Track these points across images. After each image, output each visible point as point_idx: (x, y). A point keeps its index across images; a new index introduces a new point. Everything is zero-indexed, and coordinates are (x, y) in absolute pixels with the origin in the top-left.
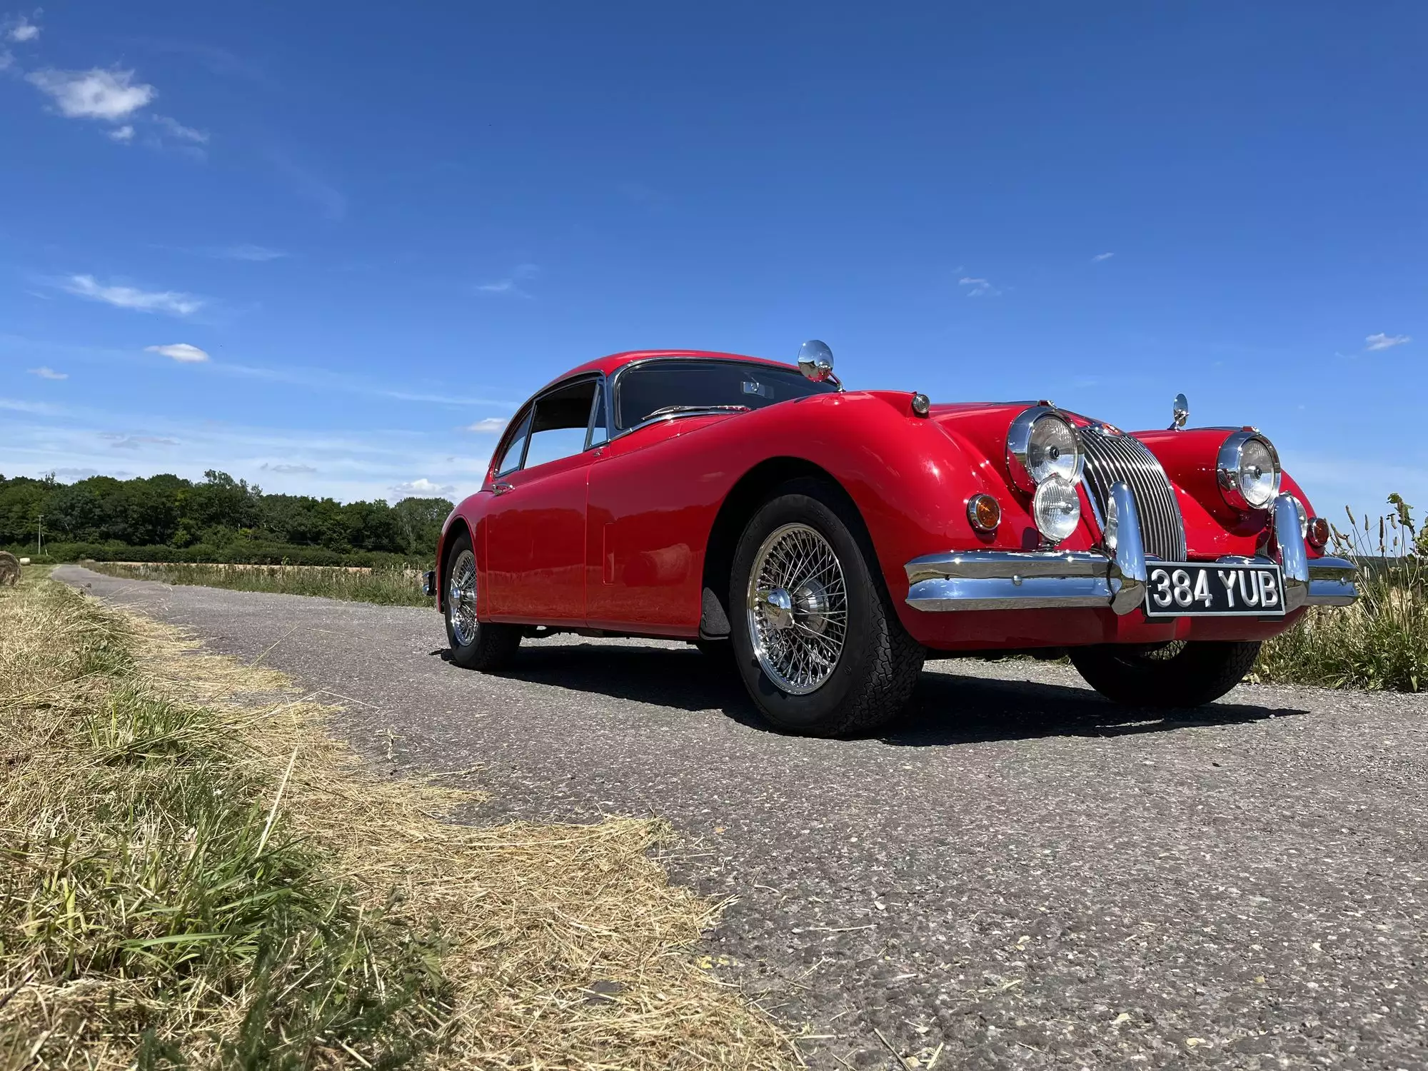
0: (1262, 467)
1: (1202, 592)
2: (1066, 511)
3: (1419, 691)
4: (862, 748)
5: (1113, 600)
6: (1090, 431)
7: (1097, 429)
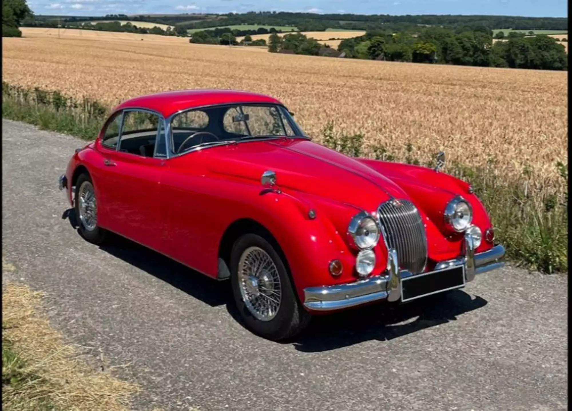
0: (464, 213)
2: (369, 264)
3: (553, 273)
4: (286, 354)
5: (388, 296)
6: (388, 204)
7: (391, 202)
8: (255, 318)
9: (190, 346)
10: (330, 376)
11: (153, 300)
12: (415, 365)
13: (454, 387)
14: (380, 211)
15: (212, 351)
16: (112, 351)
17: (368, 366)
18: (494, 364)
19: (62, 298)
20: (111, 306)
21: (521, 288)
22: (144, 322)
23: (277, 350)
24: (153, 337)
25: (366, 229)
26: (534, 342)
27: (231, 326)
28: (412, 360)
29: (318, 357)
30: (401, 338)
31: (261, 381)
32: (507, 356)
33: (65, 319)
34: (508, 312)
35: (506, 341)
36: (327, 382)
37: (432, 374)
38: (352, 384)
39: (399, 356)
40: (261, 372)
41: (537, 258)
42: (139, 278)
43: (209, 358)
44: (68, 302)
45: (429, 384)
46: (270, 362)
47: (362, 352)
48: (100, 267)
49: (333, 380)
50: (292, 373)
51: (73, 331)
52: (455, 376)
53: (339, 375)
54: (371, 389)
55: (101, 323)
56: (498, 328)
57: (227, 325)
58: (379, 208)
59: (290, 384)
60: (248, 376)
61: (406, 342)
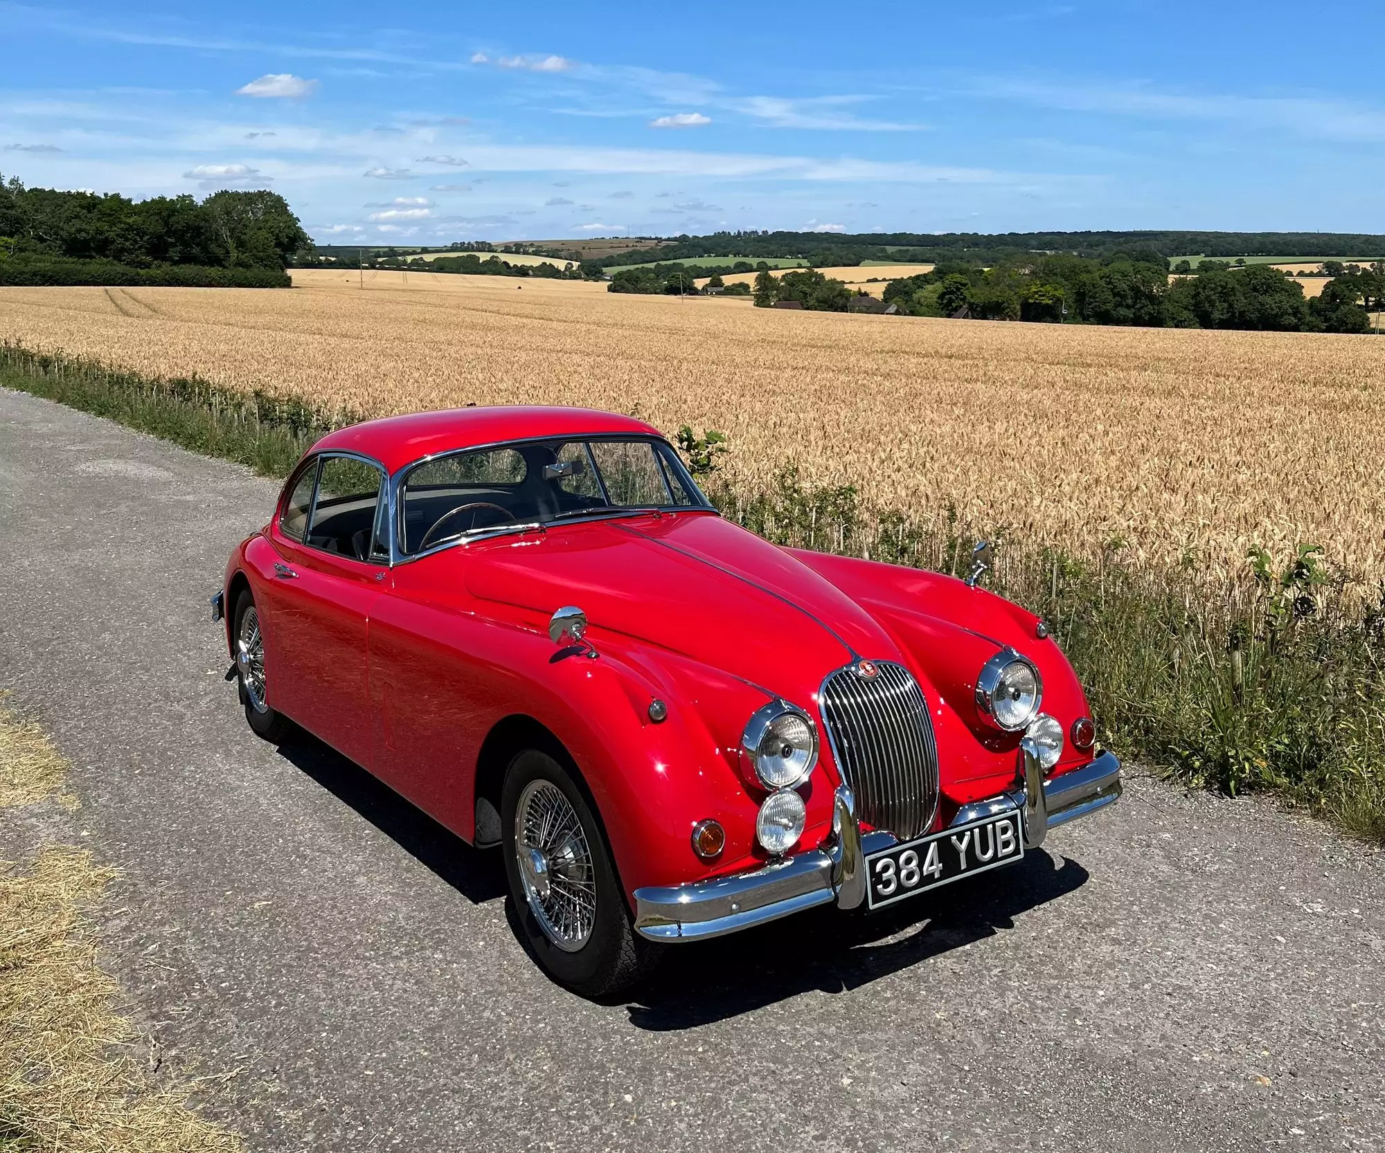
0: (1021, 688)
1: (932, 864)
2: (787, 828)
3: (1238, 793)
4: (605, 1037)
5: (837, 898)
6: (847, 673)
7: (853, 669)
8: (548, 942)
9: (393, 1014)
10: (691, 1104)
11: (352, 884)
12: (899, 1063)
13: (978, 1131)
14: (827, 690)
15: (440, 1027)
16: (210, 1033)
17: (787, 1070)
18: (1084, 1058)
19: (153, 884)
20: (252, 903)
21: (1167, 836)
22: (310, 949)
23: (588, 1026)
24: (318, 990)
25: (785, 740)
26: (1181, 987)
27: (503, 954)
28: (893, 1047)
29: (676, 1046)
30: (880, 983)
31: (528, 1119)
32: (1116, 1031)
33: (136, 943)
34: (1132, 903)
35: (1117, 987)
36: (681, 1121)
37: (932, 1092)
38: (739, 1128)
39: (866, 1036)
40: (533, 1093)
41: (1208, 759)
42: (336, 827)
43: (426, 1049)
44: (162, 894)
45: (923, 1122)
46: (562, 1063)
47: (781, 1027)
48: (262, 800)
49: (696, 1115)
50: (606, 1093)
51: (143, 975)
52: (986, 1096)
53: (713, 1099)
54: (780, 1142)
55: (216, 950)
56: (1106, 948)
57: (495, 954)
58: (825, 683)
59: (595, 1129)
60: (502, 1103)
61: (888, 995)
